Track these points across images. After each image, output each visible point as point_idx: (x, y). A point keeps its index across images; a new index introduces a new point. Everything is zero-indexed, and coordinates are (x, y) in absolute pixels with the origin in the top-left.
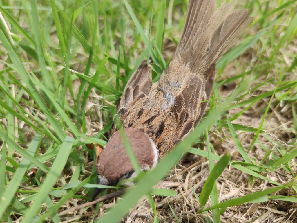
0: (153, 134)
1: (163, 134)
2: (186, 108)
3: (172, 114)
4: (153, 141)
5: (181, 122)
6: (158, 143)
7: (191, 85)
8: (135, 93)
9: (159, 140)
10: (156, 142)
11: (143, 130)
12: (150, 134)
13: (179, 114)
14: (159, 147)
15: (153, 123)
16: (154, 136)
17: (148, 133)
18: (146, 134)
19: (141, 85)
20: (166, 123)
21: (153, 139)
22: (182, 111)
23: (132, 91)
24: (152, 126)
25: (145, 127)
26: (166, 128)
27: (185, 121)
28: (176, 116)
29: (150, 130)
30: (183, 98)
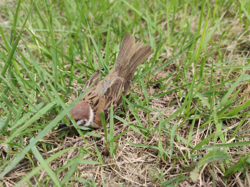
0: (92, 104)
1: (98, 106)
2: (112, 94)
3: (104, 96)
4: (92, 108)
5: (108, 101)
6: (95, 110)
7: (116, 83)
8: (90, 84)
9: (95, 108)
10: (93, 109)
11: (88, 102)
12: (91, 105)
13: (107, 97)
14: (94, 111)
15: (93, 100)
16: (93, 106)
17: (90, 104)
18: (89, 104)
19: (94, 80)
20: (100, 100)
21: (92, 107)
22: (109, 95)
23: (89, 83)
24: (93, 101)
25: (89, 101)
26: (99, 103)
27: (110, 101)
28: (106, 98)
29: (92, 103)
30: (111, 89)
